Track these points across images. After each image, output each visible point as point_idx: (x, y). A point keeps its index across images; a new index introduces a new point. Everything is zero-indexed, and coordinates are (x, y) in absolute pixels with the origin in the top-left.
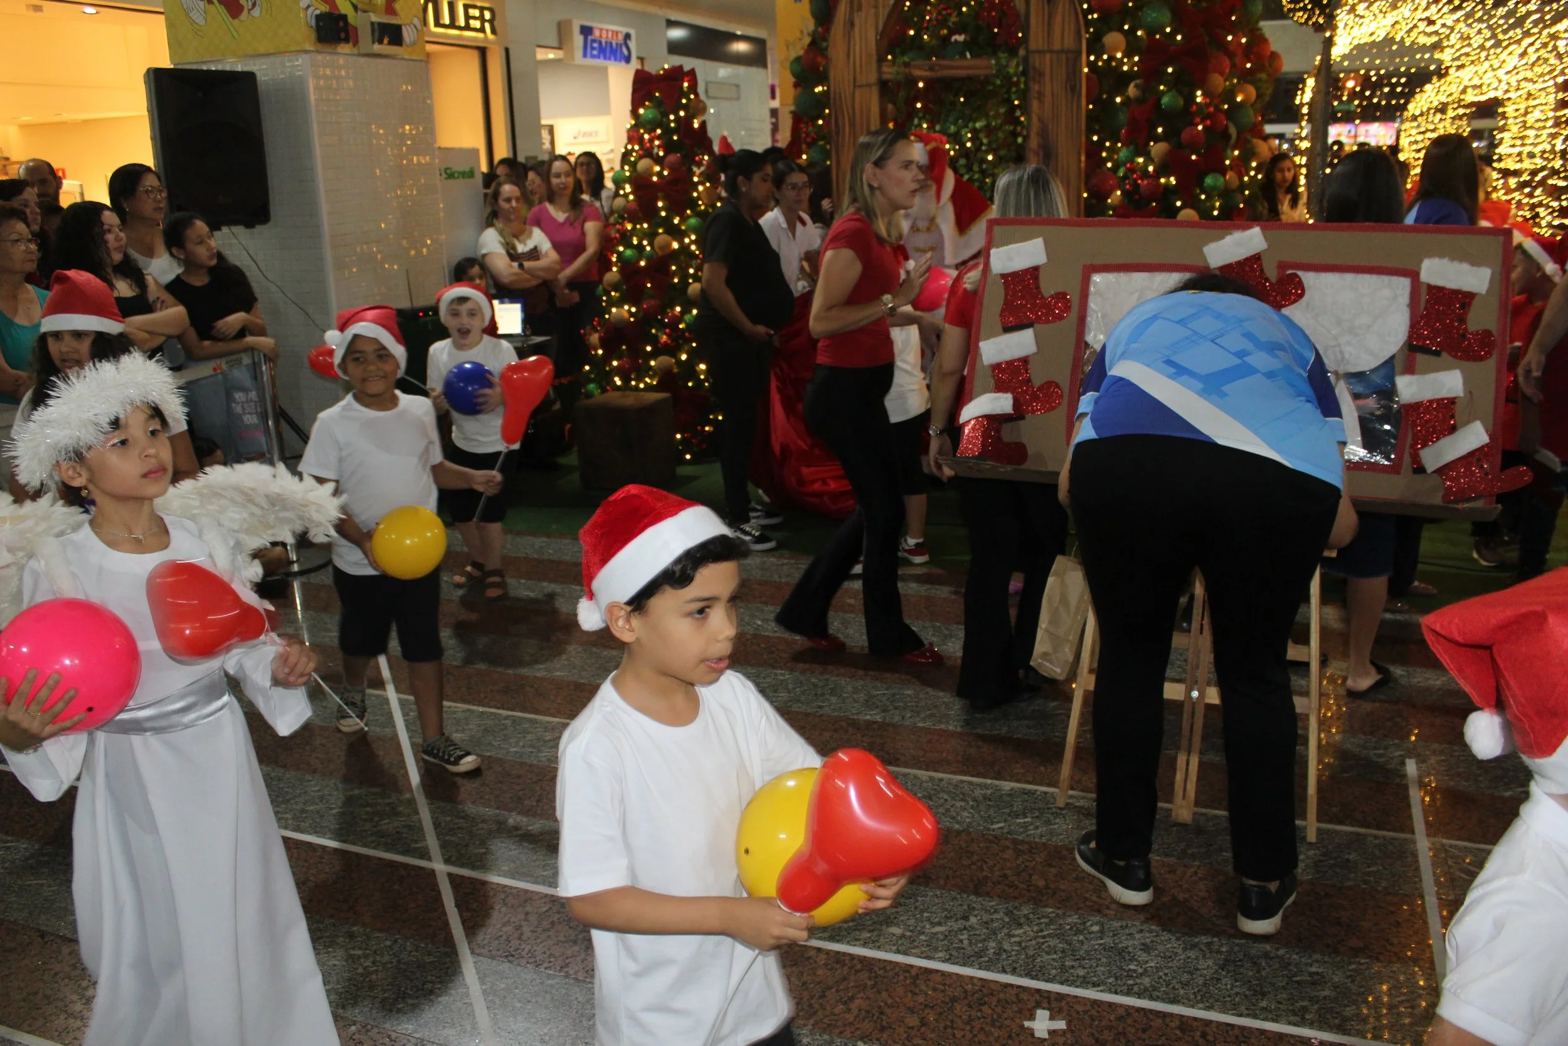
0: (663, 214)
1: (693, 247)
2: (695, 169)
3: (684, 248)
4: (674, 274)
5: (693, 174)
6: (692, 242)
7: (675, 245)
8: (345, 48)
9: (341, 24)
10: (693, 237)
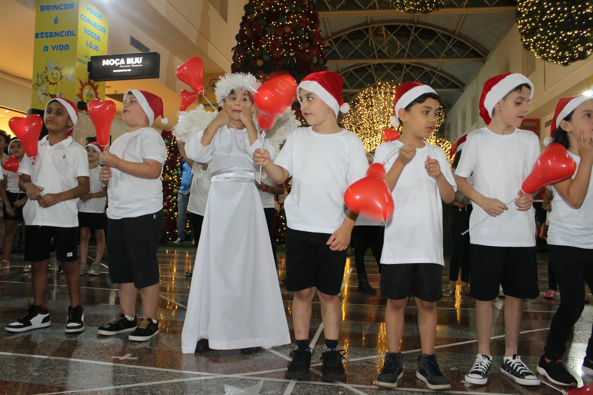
0: (168, 169)
1: (176, 179)
2: (178, 158)
3: (173, 180)
4: (170, 186)
5: (177, 159)
6: (175, 178)
7: (171, 178)
8: (84, 112)
9: (84, 105)
10: (176, 177)
